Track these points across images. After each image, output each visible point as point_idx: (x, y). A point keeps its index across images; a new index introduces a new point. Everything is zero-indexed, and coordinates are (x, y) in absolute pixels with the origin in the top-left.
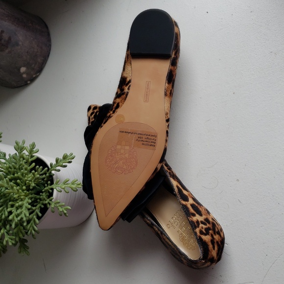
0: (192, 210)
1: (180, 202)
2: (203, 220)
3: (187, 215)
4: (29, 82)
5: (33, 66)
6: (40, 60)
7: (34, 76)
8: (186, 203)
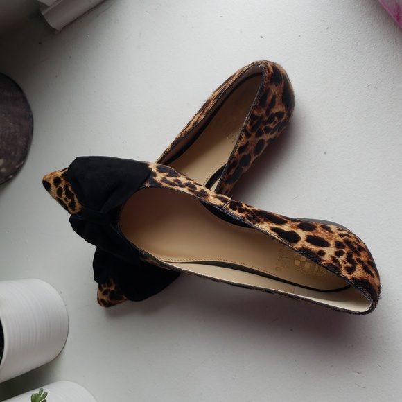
0: (315, 248)
1: (294, 249)
2: (336, 250)
3: (316, 261)
4: (11, 177)
5: (13, 153)
6: (21, 143)
7: (17, 167)
8: (300, 243)
